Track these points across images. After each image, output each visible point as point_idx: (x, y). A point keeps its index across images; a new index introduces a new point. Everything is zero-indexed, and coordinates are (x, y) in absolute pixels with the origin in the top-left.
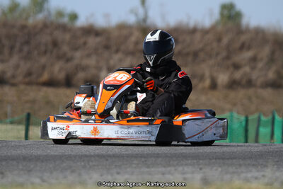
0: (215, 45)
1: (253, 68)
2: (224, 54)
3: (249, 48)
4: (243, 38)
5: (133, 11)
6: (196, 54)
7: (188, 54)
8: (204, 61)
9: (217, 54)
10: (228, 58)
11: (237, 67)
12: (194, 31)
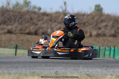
0: (92, 20)
1: (106, 29)
2: (95, 24)
3: (104, 22)
4: (102, 18)
5: (61, 7)
6: (84, 24)
7: (81, 24)
8: (87, 26)
9: (92, 24)
10: (96, 25)
11: (100, 29)
12: (84, 15)
